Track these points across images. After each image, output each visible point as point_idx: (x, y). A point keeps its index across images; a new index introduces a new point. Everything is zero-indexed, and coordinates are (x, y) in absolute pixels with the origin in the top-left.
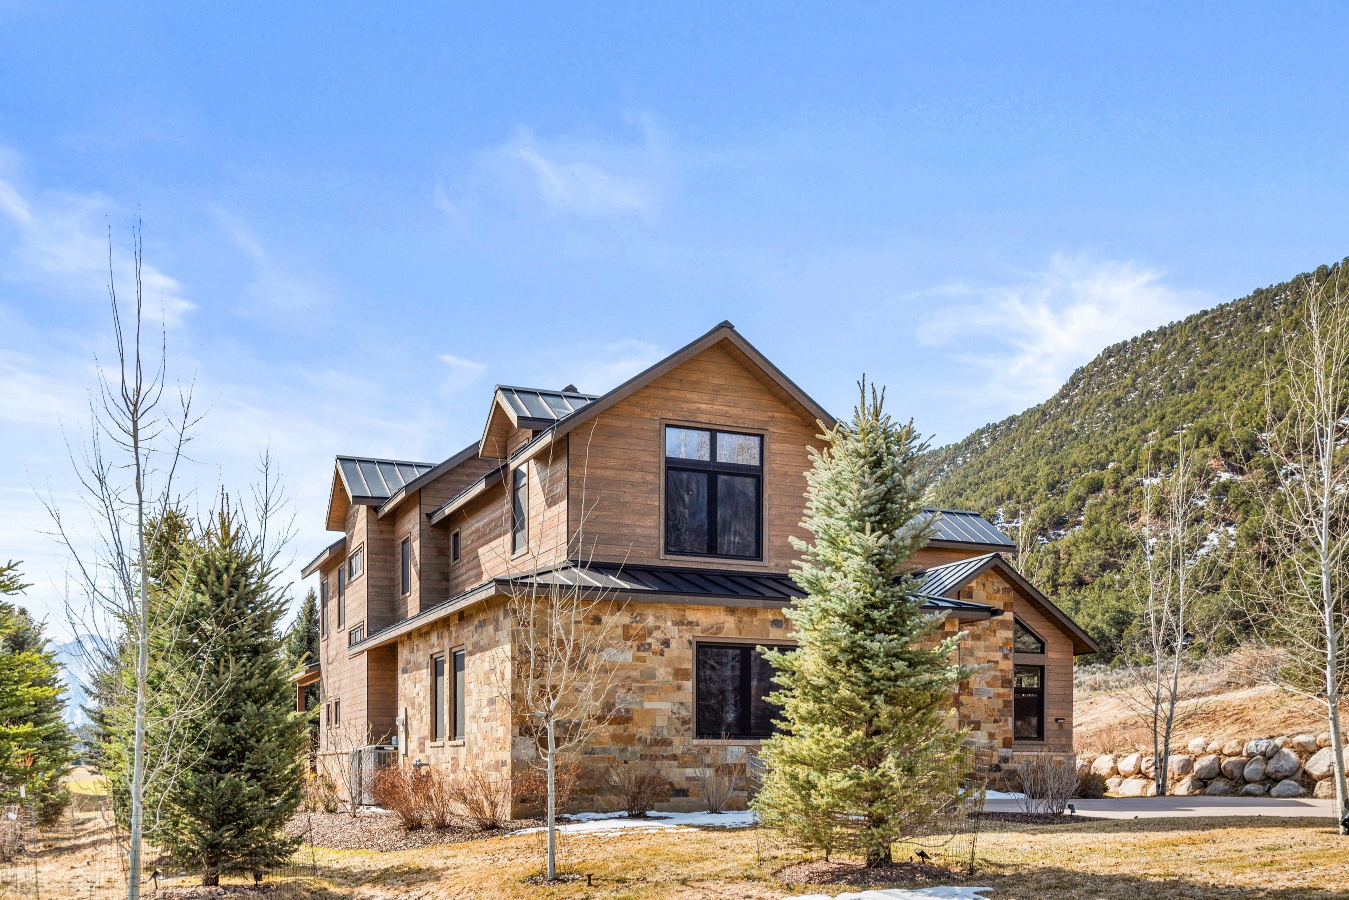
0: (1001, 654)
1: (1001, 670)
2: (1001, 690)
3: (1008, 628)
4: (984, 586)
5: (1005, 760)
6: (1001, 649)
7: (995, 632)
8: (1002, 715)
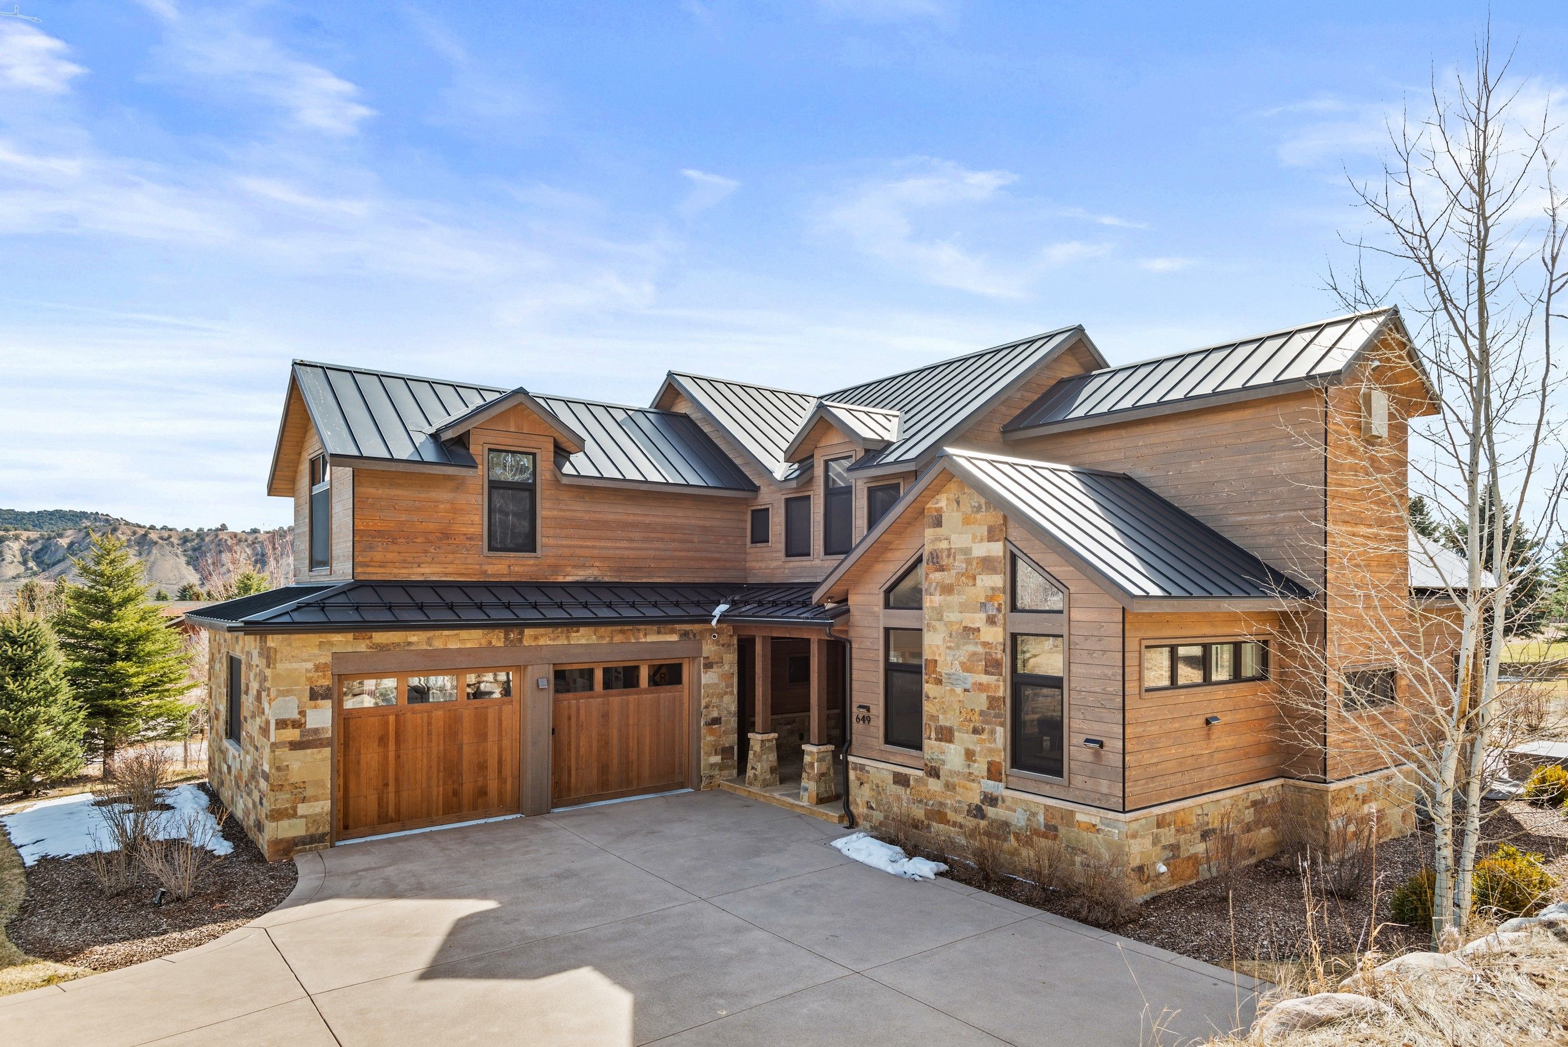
0: (983, 616)
1: (985, 644)
2: (985, 679)
3: (993, 570)
4: (958, 503)
5: (992, 800)
6: (983, 605)
7: (974, 579)
8: (988, 723)
